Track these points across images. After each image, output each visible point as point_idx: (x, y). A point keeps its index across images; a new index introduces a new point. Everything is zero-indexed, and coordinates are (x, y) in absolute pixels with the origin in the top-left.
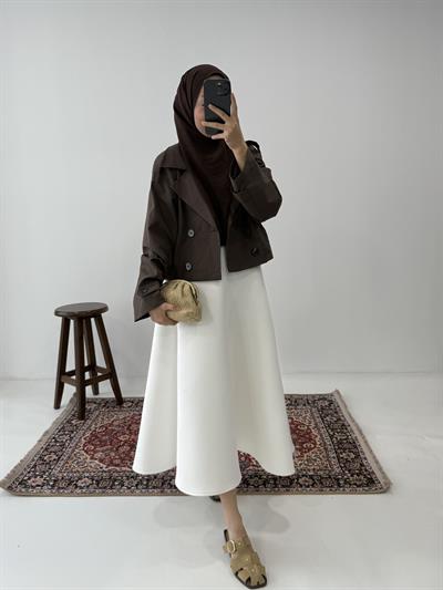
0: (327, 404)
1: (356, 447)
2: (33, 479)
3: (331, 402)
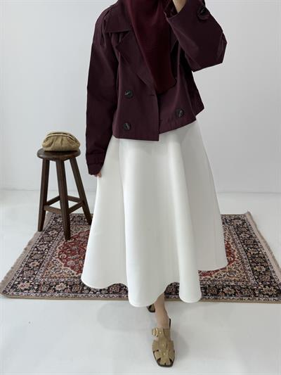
0: (241, 223)
1: (265, 261)
2: (21, 284)
3: (244, 222)
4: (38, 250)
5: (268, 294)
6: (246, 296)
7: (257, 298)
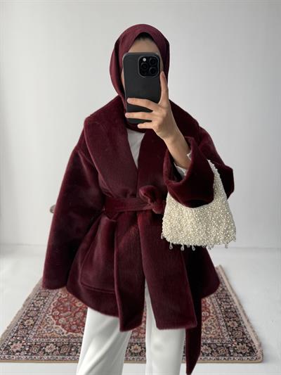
2: (14, 344)
4: (34, 307)
5: (241, 353)
6: (222, 356)
7: (232, 358)
